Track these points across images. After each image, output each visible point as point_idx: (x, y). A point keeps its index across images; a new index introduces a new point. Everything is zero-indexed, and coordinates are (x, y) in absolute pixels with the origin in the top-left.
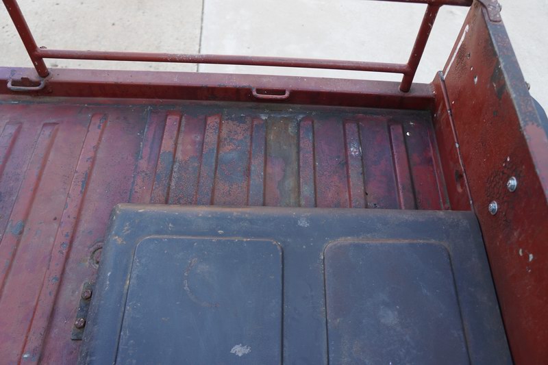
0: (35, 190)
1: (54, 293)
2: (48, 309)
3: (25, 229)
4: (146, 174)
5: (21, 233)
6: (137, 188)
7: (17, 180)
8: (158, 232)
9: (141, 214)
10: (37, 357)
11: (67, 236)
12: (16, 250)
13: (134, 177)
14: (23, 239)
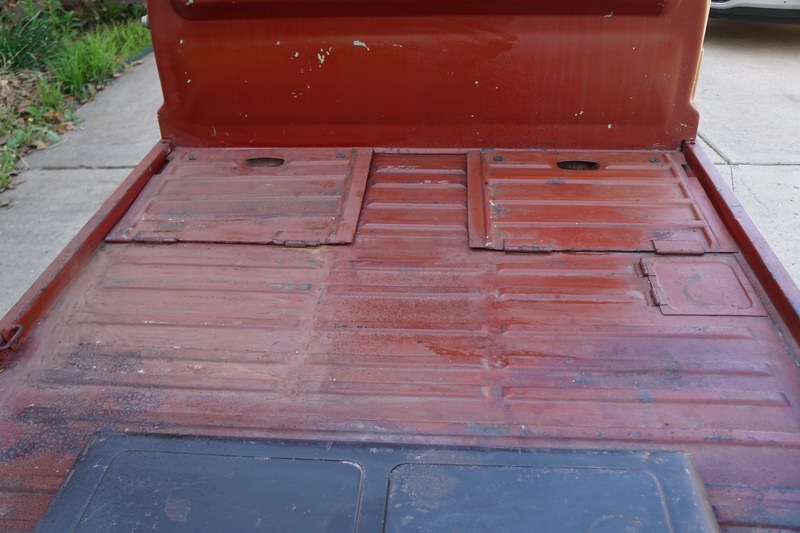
0: (693, 402)
1: (586, 436)
2: (570, 435)
3: (648, 404)
4: (760, 500)
5: (642, 401)
6: (734, 492)
7: (700, 386)
8: (665, 488)
9: (683, 471)
10: (523, 435)
11: (650, 435)
12: (623, 401)
13: (749, 487)
14: (637, 405)
